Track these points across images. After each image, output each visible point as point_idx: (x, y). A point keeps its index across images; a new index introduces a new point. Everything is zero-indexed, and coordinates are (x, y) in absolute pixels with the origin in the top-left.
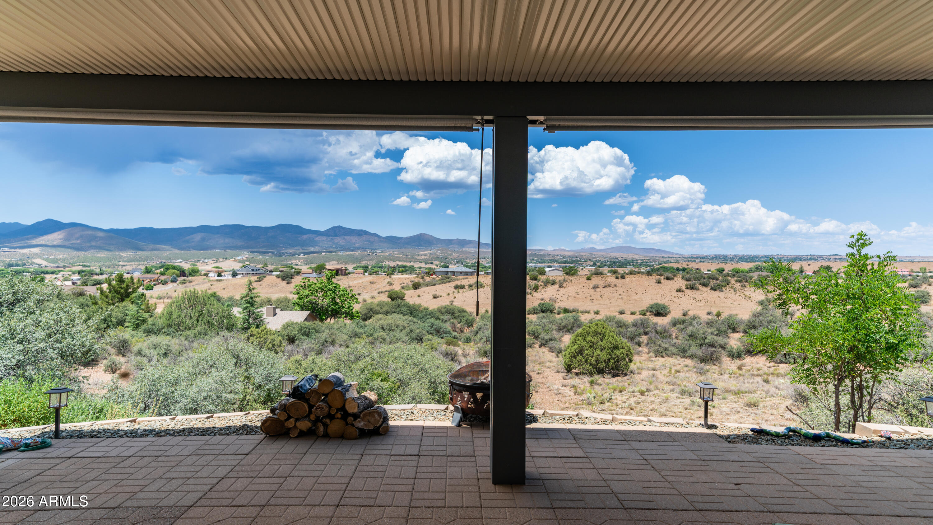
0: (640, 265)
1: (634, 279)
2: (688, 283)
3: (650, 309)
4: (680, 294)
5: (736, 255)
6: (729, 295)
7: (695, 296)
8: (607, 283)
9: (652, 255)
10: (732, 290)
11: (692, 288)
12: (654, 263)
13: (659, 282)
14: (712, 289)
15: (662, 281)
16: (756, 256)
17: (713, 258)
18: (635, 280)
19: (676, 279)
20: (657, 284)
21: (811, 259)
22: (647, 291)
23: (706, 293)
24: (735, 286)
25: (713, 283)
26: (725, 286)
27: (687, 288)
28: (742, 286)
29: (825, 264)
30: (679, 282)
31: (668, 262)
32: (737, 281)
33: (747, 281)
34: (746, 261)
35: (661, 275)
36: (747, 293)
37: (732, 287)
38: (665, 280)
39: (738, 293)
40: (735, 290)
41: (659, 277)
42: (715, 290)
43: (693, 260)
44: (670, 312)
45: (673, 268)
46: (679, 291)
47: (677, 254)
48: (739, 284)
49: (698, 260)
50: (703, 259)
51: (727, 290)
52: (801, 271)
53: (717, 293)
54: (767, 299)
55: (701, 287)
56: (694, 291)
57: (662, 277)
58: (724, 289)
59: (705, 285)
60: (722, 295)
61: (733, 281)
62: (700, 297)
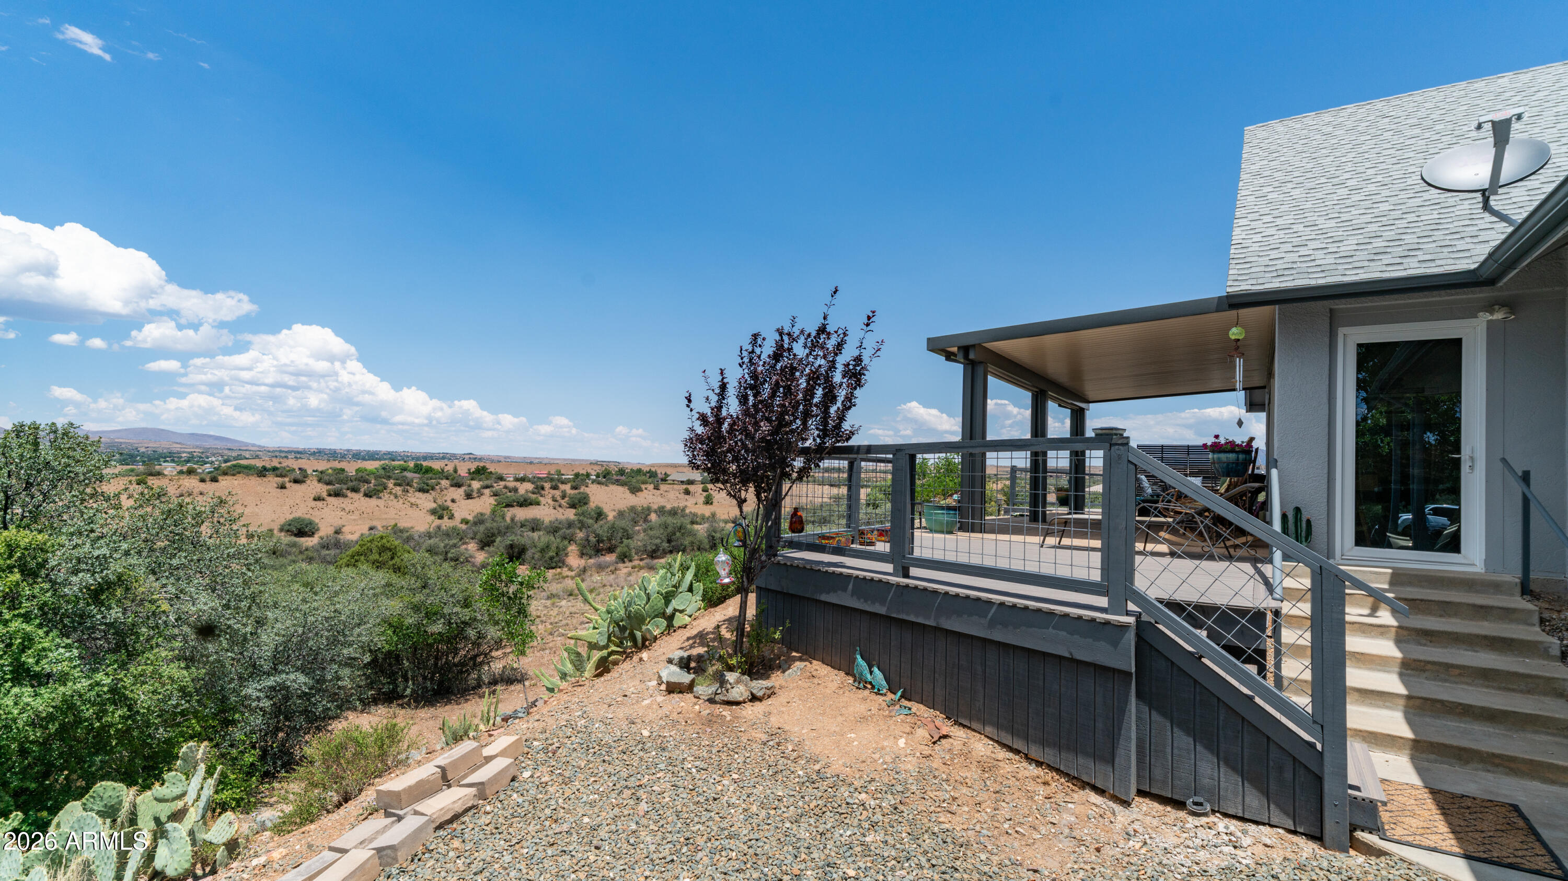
1: (236, 482)
2: (330, 487)
3: (286, 528)
4: (319, 504)
5: (348, 451)
6: (390, 503)
7: (343, 505)
10: (392, 497)
11: (337, 494)
13: (283, 487)
14: (367, 495)
15: (288, 485)
16: (376, 453)
17: (314, 454)
18: (239, 484)
19: (308, 482)
20: (279, 490)
21: (443, 458)
22: (263, 500)
23: (357, 501)
24: (394, 491)
25: (364, 488)
26: (382, 491)
27: (330, 495)
28: (403, 491)
30: (314, 487)
32: (395, 485)
33: (408, 484)
36: (413, 500)
37: (391, 493)
38: (291, 484)
40: (396, 497)
42: (371, 497)
43: (283, 455)
44: (318, 530)
46: (318, 499)
47: (253, 445)
48: (398, 488)
49: (292, 456)
50: (299, 454)
51: (385, 495)
53: (373, 502)
54: (440, 506)
55: (349, 494)
56: (341, 499)
57: (287, 479)
58: (381, 495)
59: (355, 490)
60: (381, 503)
61: (391, 485)
62: (351, 507)
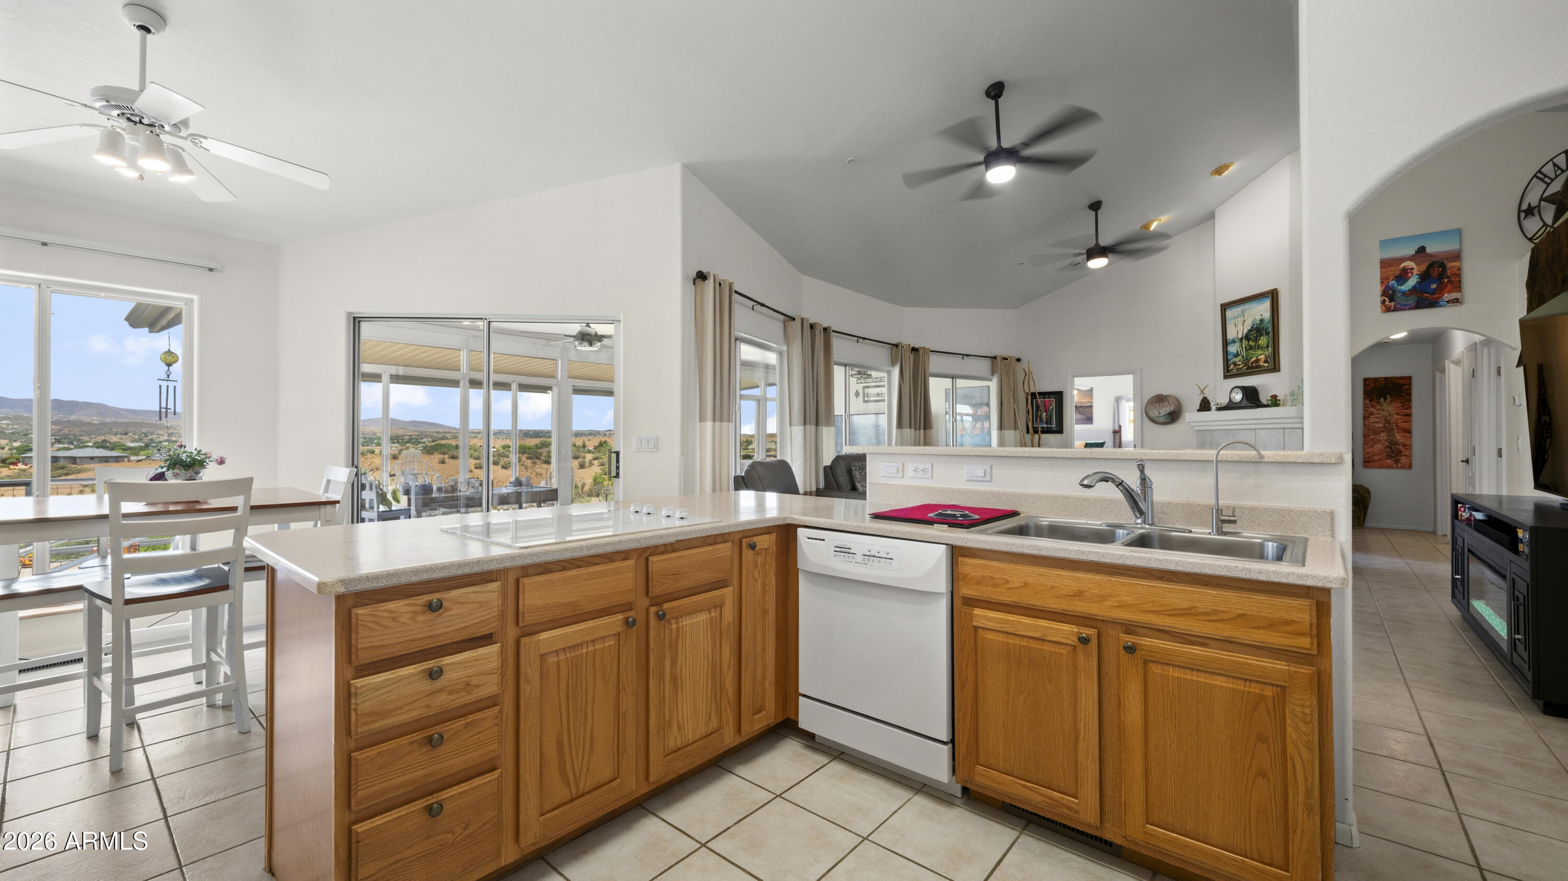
0: (408, 442)
8: (374, 466)
9: (422, 429)
12: (426, 440)
29: (604, 439)
31: (444, 438)
34: (532, 437)
35: (444, 454)
39: (530, 471)
41: (442, 456)
45: (451, 446)
52: (584, 446)
